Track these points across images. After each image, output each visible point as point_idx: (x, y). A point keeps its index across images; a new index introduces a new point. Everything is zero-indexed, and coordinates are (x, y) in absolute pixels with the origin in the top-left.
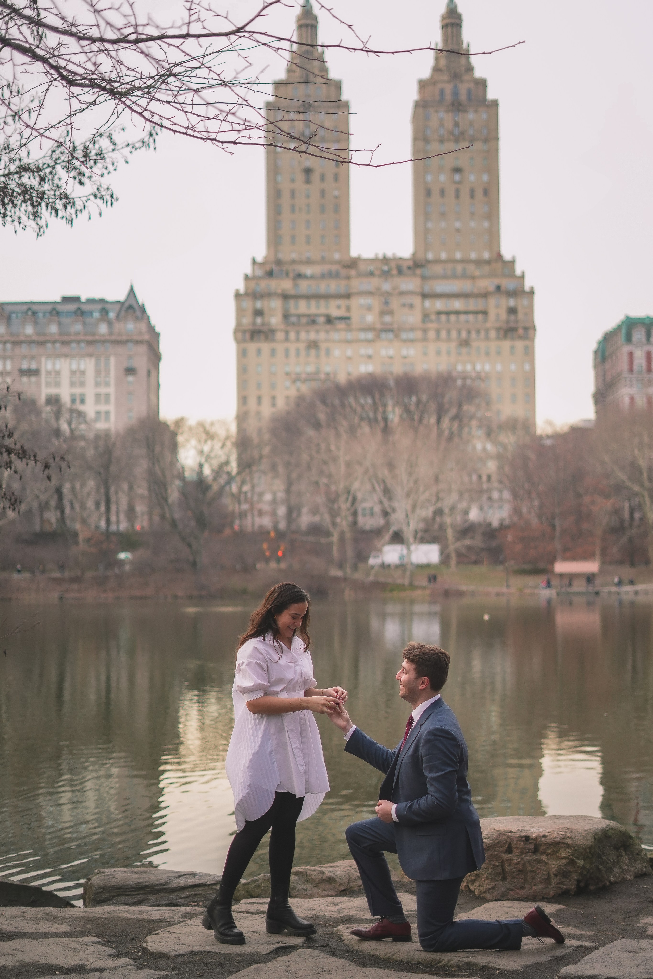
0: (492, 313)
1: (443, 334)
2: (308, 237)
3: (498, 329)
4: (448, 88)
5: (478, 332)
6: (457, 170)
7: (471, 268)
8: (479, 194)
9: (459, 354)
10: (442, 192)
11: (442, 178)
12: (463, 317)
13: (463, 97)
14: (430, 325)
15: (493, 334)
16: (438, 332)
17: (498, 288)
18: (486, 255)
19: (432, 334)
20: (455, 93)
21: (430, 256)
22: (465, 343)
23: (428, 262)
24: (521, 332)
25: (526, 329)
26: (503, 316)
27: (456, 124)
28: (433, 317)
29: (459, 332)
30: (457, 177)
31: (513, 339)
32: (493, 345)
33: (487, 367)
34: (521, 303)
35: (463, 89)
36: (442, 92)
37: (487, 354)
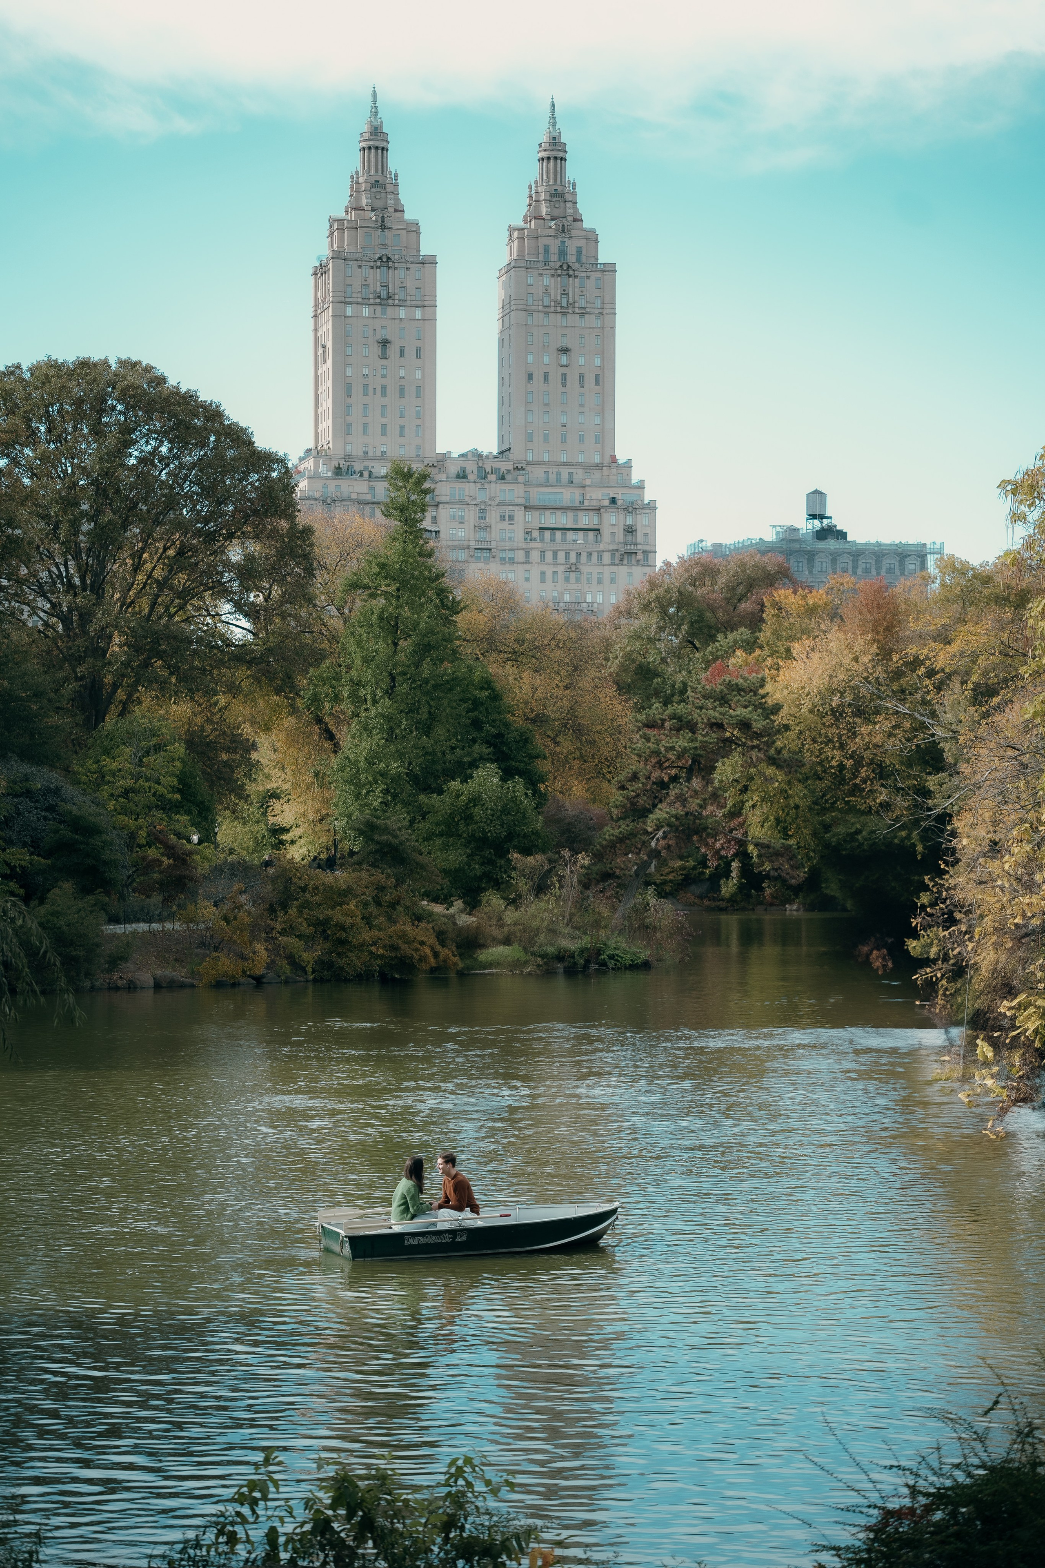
0: (606, 532)
1: (549, 556)
2: (384, 427)
3: (613, 552)
4: (554, 245)
5: (590, 555)
6: (565, 351)
7: (579, 475)
8: (590, 380)
9: (567, 580)
10: (546, 376)
11: (546, 359)
12: (570, 535)
13: (571, 259)
14: (533, 544)
15: (607, 557)
16: (543, 553)
17: (613, 501)
18: (597, 459)
19: (535, 556)
20: (563, 253)
21: (530, 457)
22: (574, 568)
23: (528, 463)
24: (640, 556)
25: (646, 553)
26: (620, 536)
27: (565, 293)
28: (536, 534)
29: (567, 554)
30: (564, 360)
31: (630, 565)
32: (607, 571)
33: (600, 599)
34: (641, 521)
35: (571, 246)
36: (546, 250)
37: (600, 582)
